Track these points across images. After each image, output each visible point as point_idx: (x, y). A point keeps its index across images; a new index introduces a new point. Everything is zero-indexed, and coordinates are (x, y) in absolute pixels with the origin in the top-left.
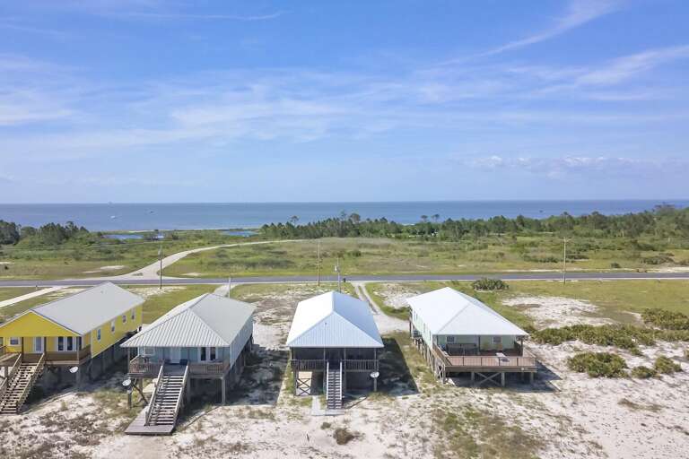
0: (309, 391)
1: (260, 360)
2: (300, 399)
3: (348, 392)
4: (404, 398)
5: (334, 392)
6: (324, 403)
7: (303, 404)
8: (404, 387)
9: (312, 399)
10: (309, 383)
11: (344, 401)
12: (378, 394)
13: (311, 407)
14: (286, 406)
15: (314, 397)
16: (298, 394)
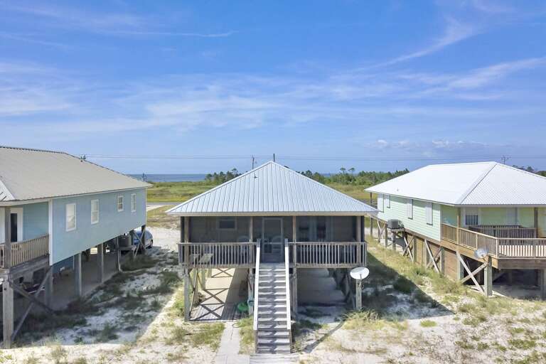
0: (220, 312)
1: (152, 263)
2: (195, 328)
3: (301, 313)
4: (424, 325)
5: (270, 313)
6: (247, 337)
7: (200, 340)
8: (411, 302)
9: (223, 328)
10: (224, 296)
11: (296, 332)
12: (365, 315)
13: (216, 346)
14: (158, 346)
15: (229, 324)
16: (195, 315)
